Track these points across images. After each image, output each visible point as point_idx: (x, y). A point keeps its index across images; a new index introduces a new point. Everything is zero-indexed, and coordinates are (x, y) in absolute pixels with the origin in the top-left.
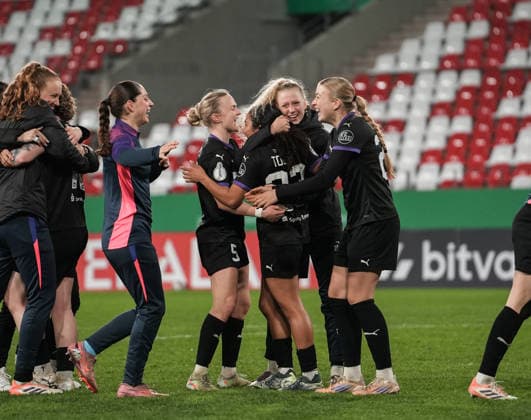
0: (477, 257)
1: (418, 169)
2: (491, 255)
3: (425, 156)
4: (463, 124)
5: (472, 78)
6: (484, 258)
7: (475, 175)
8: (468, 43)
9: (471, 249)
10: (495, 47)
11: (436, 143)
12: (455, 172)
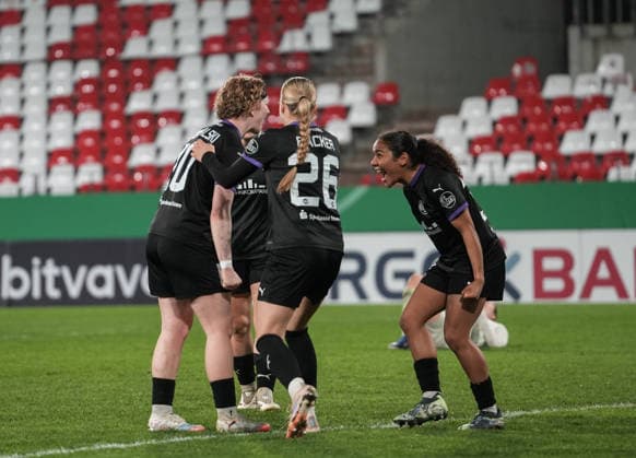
0: (66, 272)
1: (48, 171)
2: (82, 270)
3: (52, 157)
4: (90, 120)
5: (88, 69)
6: (74, 274)
7: (119, 178)
8: (76, 30)
9: (58, 264)
10: (111, 35)
11: (63, 141)
12: (92, 174)
